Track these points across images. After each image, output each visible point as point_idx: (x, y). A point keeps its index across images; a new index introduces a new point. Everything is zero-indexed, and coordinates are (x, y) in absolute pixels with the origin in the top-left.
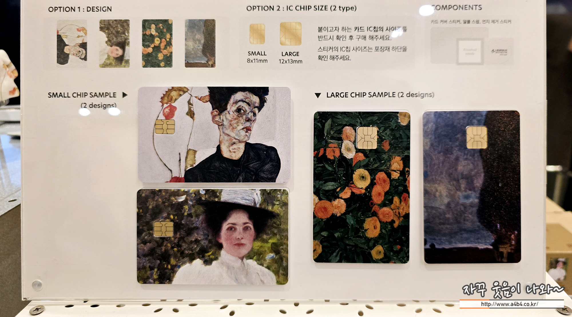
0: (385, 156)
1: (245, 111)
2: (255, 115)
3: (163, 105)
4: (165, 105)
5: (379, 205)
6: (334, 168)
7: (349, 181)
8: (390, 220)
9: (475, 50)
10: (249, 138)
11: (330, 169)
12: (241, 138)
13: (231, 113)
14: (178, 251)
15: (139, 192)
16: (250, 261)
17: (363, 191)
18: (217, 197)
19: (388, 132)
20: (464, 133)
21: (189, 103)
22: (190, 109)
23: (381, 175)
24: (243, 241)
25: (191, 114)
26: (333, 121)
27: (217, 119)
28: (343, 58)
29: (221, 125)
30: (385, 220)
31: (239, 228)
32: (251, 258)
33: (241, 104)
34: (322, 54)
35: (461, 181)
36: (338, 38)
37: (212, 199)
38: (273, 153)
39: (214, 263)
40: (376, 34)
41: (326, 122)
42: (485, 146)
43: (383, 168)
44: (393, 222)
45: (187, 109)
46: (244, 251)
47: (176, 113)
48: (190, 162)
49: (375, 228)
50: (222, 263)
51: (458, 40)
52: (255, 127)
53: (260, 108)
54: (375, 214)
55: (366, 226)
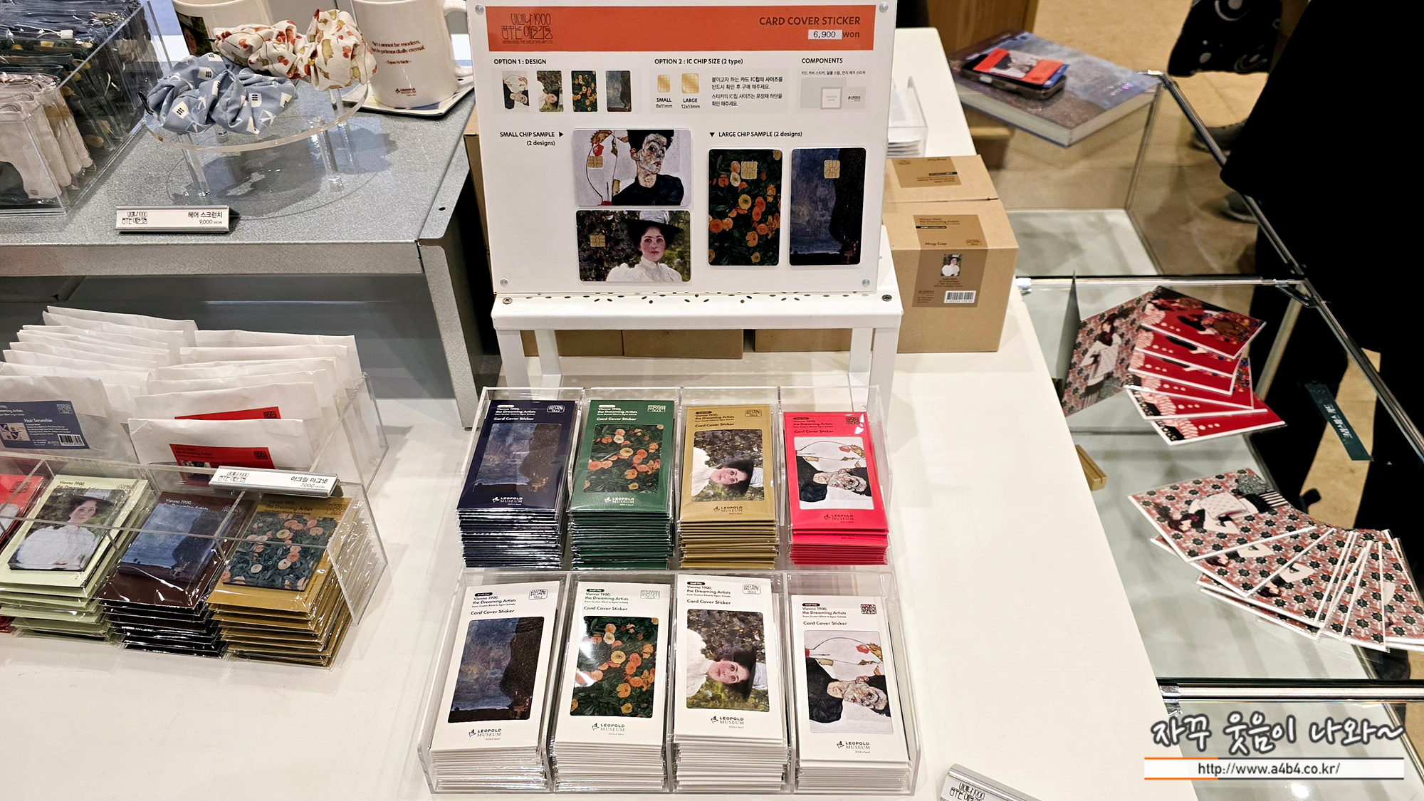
0: (763, 185)
1: (656, 149)
2: (663, 152)
3: (593, 145)
4: (595, 145)
5: (757, 222)
6: (724, 194)
7: (735, 205)
8: (765, 234)
9: (836, 97)
10: (659, 170)
11: (721, 194)
12: (654, 171)
13: (645, 151)
14: (609, 257)
15: (577, 213)
16: (663, 265)
17: (746, 212)
18: (637, 216)
19: (765, 165)
20: (823, 166)
21: (613, 143)
22: (613, 147)
23: (760, 199)
24: (657, 250)
25: (615, 151)
26: (723, 157)
27: (635, 155)
28: (732, 104)
29: (638, 160)
30: (761, 233)
31: (654, 240)
32: (664, 262)
33: (652, 143)
34: (715, 100)
35: (819, 203)
36: (728, 87)
37: (633, 218)
38: (678, 182)
39: (636, 265)
40: (758, 83)
41: (718, 157)
42: (838, 177)
43: (760, 194)
44: (768, 234)
45: (612, 148)
46: (658, 257)
47: (603, 150)
48: (615, 190)
49: (754, 239)
50: (642, 266)
51: (822, 88)
52: (664, 162)
53: (667, 147)
54: (754, 229)
55: (747, 238)
